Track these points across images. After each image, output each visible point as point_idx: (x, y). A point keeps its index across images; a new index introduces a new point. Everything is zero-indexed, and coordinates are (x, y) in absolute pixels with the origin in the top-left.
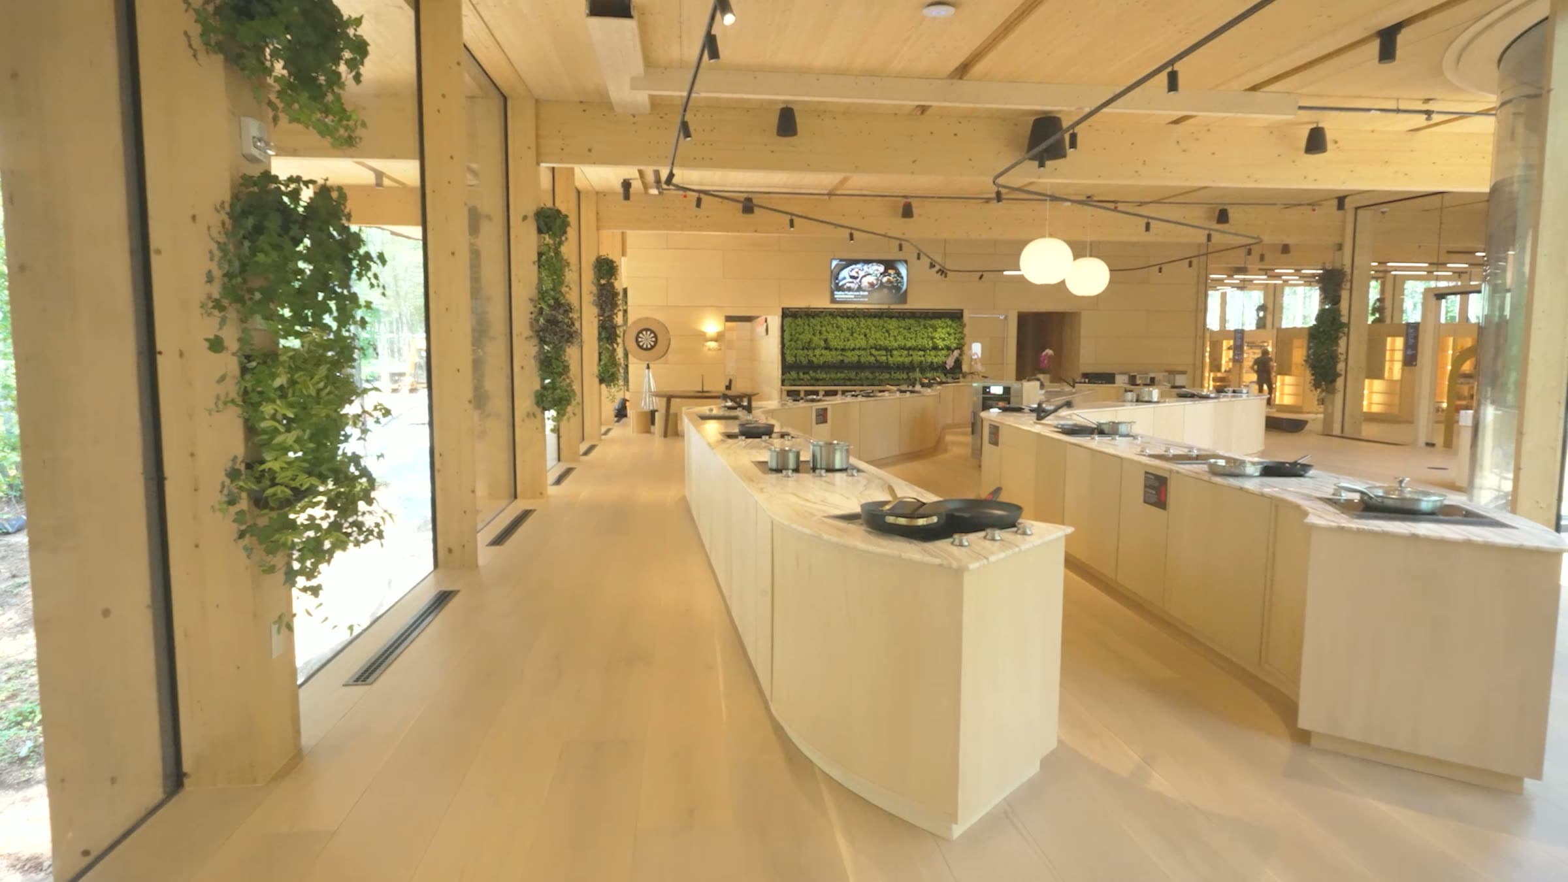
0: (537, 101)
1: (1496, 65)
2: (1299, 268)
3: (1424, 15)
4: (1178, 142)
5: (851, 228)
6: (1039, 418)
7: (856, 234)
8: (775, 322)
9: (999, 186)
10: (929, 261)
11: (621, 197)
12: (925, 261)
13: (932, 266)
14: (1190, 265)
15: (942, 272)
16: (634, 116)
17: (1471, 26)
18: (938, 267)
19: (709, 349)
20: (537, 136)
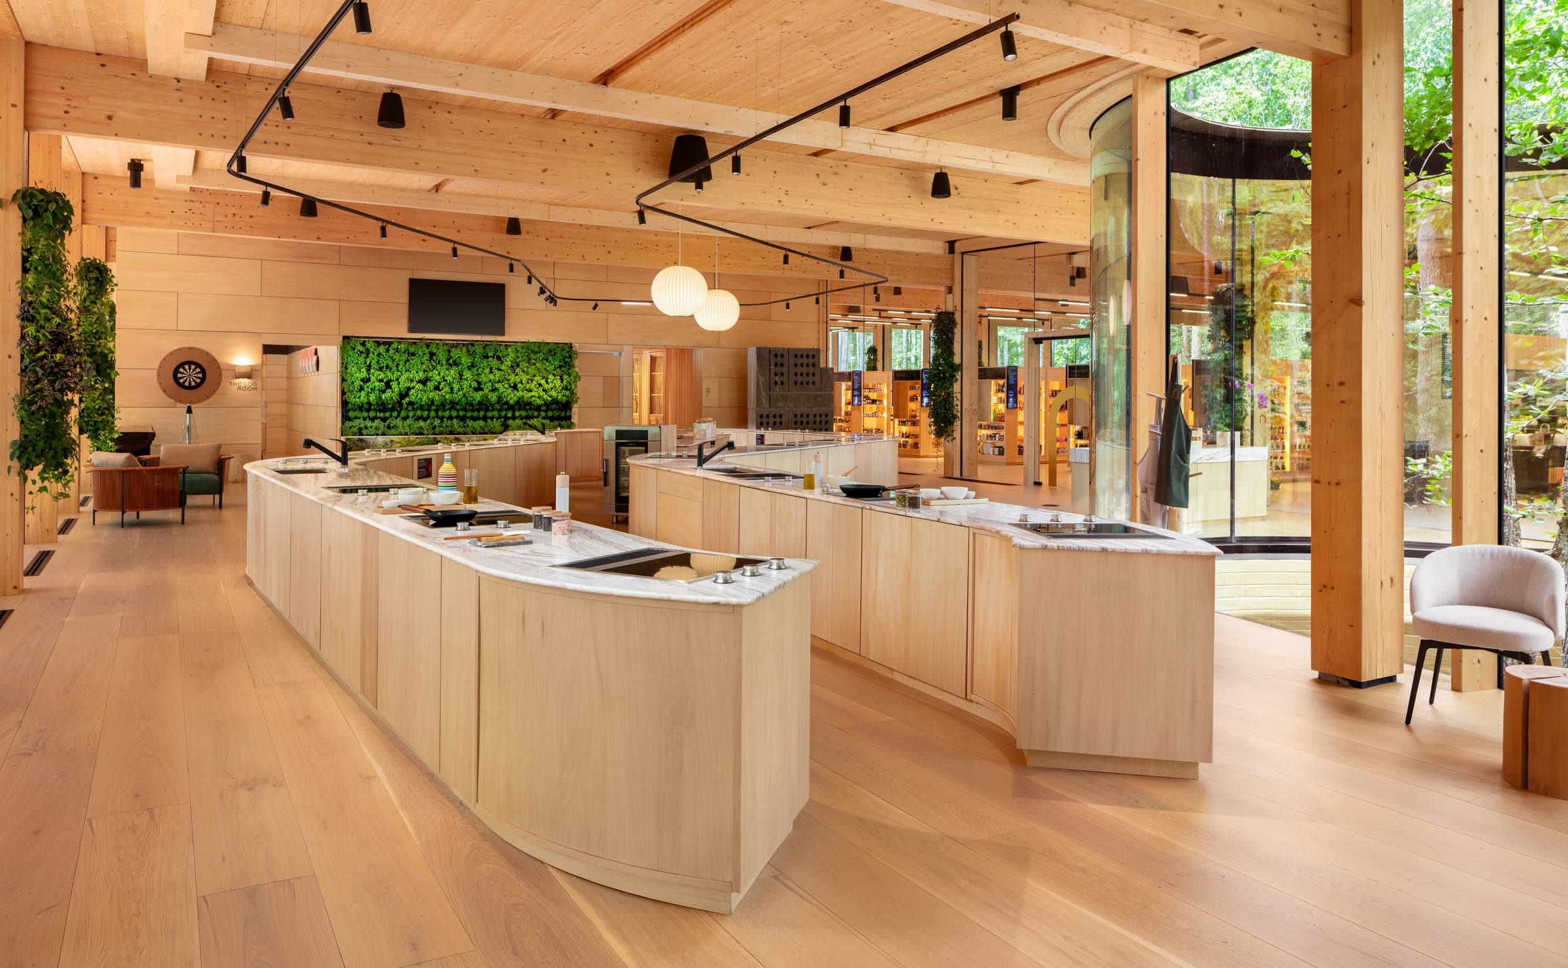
0: (28, 44)
1: (1087, 132)
2: (909, 309)
3: (1038, 81)
4: (818, 175)
5: (454, 242)
6: (700, 464)
7: (461, 250)
8: (330, 354)
9: (641, 205)
10: (540, 285)
11: (128, 182)
12: (536, 286)
13: (542, 291)
14: (817, 302)
15: (552, 299)
16: (179, 81)
17: (1072, 96)
18: (548, 294)
19: (239, 388)
20: (27, 92)
